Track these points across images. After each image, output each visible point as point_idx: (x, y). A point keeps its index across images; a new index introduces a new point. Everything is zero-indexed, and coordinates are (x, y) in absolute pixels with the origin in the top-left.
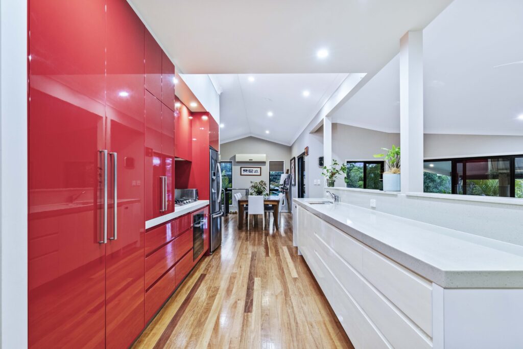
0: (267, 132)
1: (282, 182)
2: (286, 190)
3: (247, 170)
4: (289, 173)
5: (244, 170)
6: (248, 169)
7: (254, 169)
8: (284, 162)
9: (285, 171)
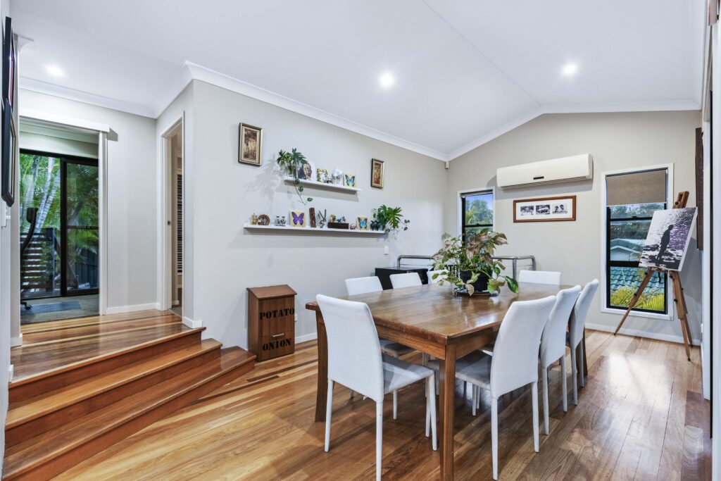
0: (570, 69)
1: (654, 238)
2: (669, 265)
3: (532, 208)
4: (691, 202)
5: (523, 209)
6: (534, 204)
7: (553, 204)
8: (670, 172)
9: (671, 199)
